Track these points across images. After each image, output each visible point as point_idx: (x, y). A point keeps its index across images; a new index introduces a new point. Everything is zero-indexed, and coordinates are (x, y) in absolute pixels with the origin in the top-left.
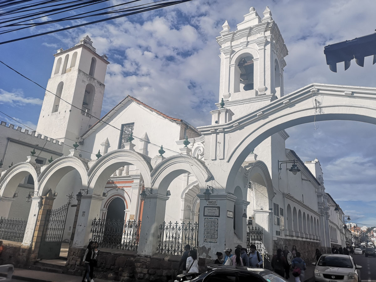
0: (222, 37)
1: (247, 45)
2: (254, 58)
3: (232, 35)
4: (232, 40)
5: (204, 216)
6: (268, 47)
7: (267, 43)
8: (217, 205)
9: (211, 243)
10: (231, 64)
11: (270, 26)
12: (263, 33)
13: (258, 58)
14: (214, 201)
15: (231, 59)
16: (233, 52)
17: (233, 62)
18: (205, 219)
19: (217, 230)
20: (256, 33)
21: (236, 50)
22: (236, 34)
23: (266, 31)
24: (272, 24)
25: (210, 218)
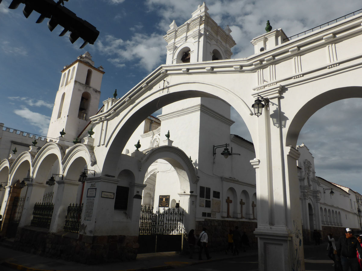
0: (168, 36)
1: (186, 40)
2: (191, 51)
3: (174, 32)
4: (176, 37)
5: (87, 197)
6: (202, 39)
7: (200, 35)
8: (95, 187)
9: (88, 221)
10: (174, 59)
11: (203, 20)
12: (198, 26)
13: (193, 51)
14: (94, 183)
15: (174, 54)
16: (176, 48)
17: (175, 57)
18: (87, 199)
19: (92, 210)
20: (193, 28)
21: (178, 46)
22: (177, 31)
23: (200, 24)
24: (204, 17)
25: (90, 199)
